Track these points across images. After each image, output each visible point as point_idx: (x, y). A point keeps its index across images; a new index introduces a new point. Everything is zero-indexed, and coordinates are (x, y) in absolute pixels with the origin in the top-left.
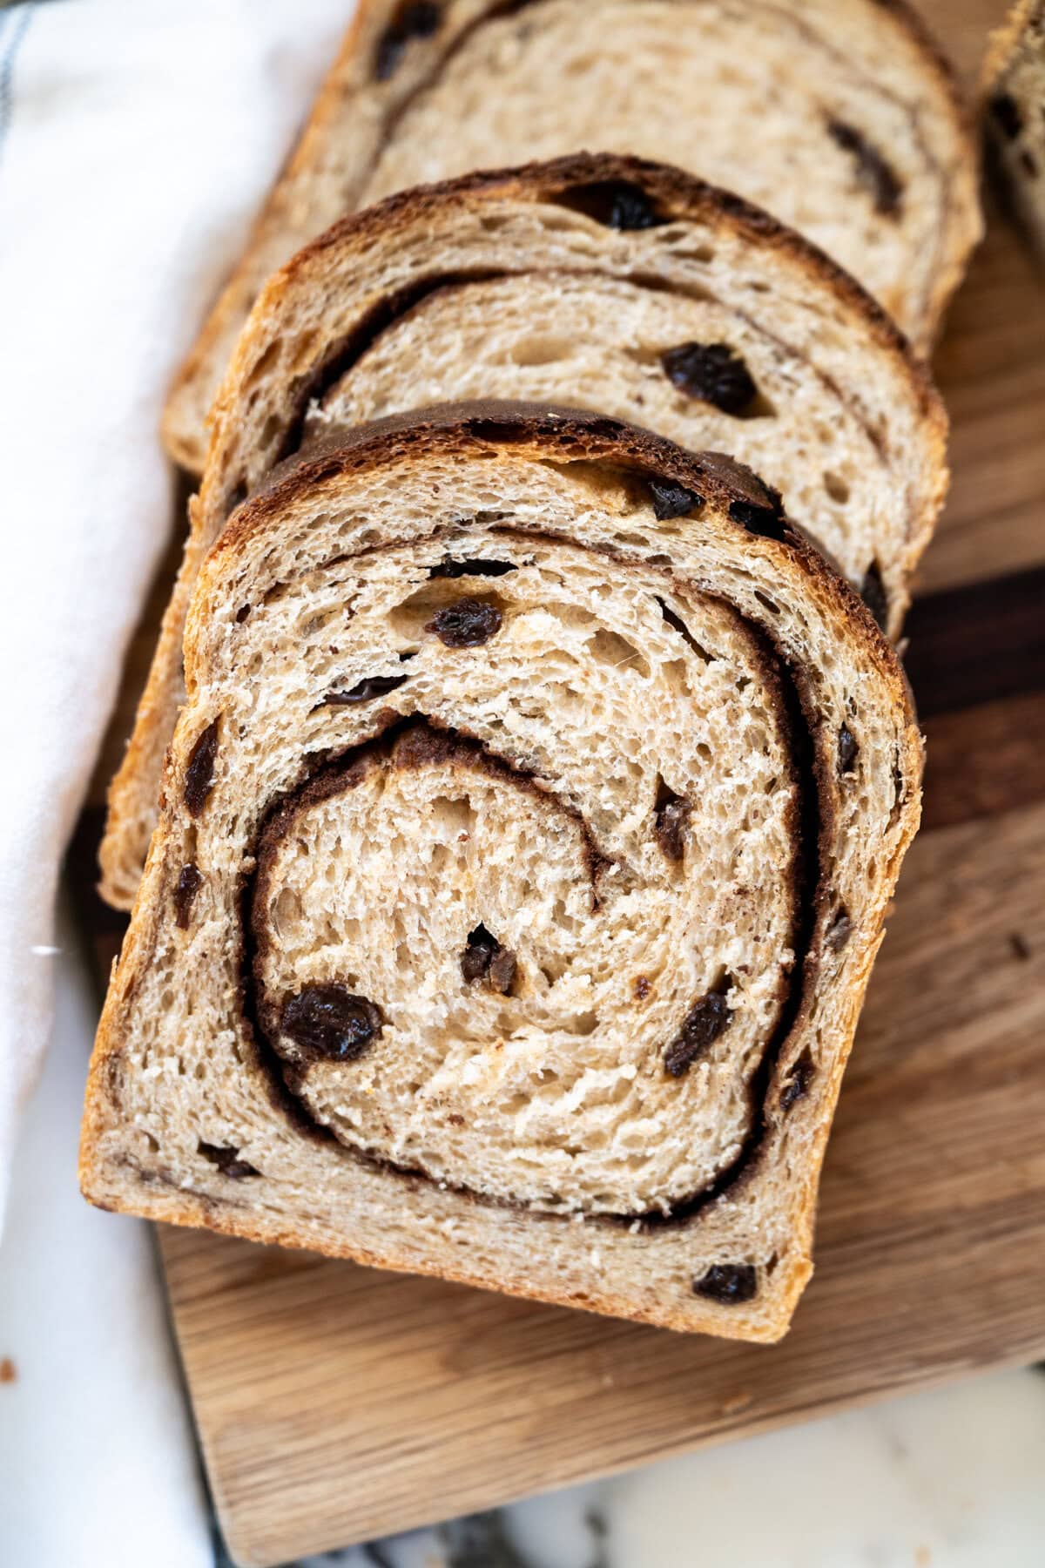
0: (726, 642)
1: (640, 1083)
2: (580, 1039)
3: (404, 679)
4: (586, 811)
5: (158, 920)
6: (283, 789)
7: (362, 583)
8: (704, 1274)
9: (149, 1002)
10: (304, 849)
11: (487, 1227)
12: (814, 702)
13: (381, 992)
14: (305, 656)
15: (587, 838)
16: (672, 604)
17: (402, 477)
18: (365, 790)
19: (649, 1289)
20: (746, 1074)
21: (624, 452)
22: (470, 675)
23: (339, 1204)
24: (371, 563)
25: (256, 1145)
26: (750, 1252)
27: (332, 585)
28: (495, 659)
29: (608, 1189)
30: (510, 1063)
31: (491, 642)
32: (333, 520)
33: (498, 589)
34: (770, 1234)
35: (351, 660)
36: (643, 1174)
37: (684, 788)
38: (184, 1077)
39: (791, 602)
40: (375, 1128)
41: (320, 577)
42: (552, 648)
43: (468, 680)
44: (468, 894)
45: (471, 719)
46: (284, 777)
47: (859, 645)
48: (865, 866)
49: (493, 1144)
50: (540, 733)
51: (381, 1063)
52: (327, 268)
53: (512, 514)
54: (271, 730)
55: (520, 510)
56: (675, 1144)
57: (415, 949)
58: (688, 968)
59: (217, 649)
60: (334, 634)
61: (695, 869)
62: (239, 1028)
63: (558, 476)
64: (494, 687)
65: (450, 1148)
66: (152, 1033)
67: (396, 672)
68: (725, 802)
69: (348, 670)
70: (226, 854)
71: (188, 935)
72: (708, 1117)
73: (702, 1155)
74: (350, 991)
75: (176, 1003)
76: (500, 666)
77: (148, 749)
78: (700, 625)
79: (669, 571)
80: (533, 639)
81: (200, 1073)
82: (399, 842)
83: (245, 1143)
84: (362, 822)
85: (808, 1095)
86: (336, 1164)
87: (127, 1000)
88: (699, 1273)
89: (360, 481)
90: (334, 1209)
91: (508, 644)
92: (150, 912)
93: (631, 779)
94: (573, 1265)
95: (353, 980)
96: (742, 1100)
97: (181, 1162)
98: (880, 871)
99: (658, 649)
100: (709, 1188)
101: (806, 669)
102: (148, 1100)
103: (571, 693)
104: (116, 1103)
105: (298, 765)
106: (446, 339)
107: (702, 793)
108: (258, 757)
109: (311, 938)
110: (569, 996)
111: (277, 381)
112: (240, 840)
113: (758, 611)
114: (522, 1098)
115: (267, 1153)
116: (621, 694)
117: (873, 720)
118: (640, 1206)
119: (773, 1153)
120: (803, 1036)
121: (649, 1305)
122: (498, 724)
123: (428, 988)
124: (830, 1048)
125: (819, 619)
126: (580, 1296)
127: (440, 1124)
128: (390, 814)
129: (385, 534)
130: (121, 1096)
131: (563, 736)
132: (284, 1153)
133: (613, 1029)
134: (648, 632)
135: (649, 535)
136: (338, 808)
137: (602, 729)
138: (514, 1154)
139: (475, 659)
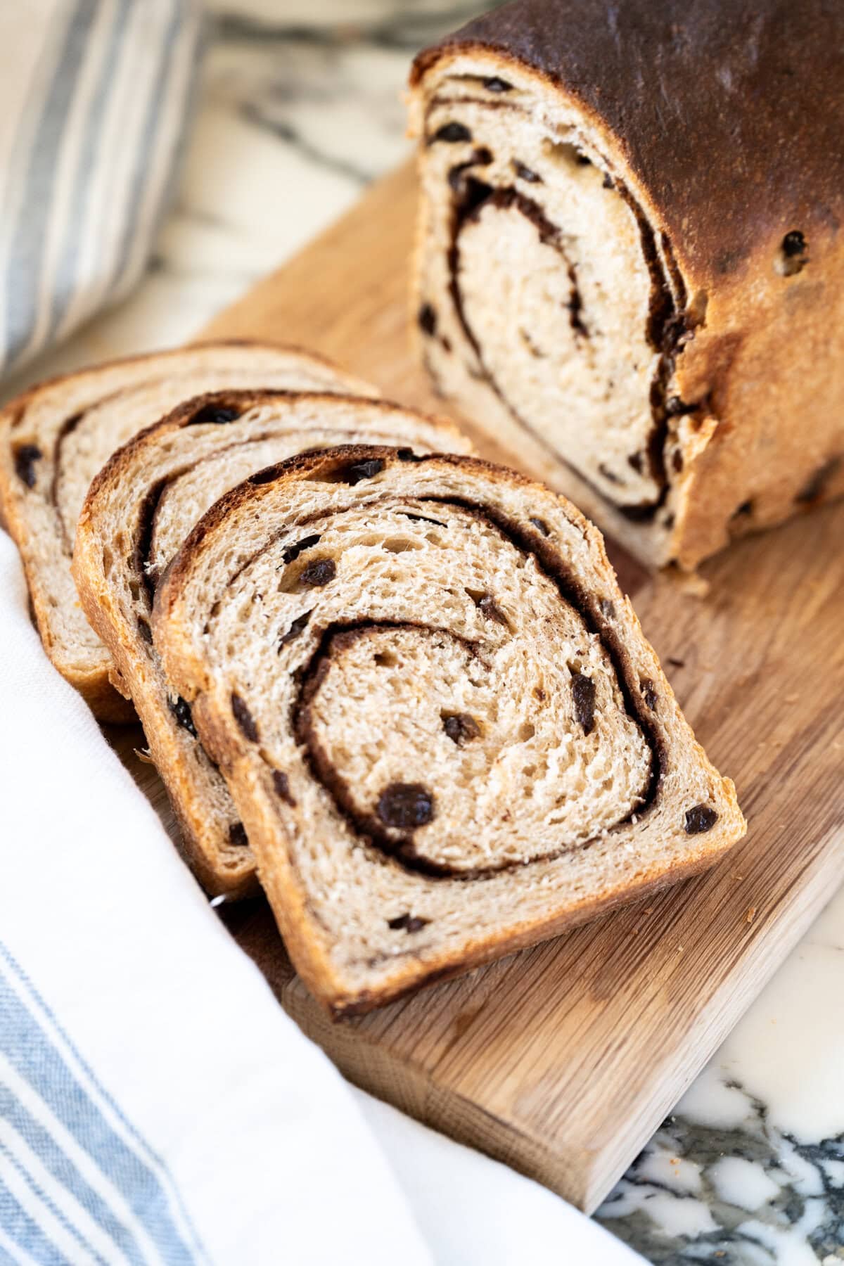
0: (445, 513)
1: (576, 744)
2: (532, 741)
3: (310, 612)
4: (445, 624)
5: (277, 811)
6: (293, 700)
7: (254, 582)
8: (686, 821)
9: (304, 860)
10: (327, 724)
11: (566, 869)
12: (508, 516)
13: (419, 774)
14: (254, 631)
15: (457, 638)
16: (408, 509)
17: (236, 522)
18: (334, 670)
19: (667, 848)
20: (621, 707)
21: (330, 459)
22: (341, 593)
23: (482, 907)
24: (253, 570)
25: (416, 903)
26: (696, 797)
27: (241, 591)
28: (346, 580)
29: (606, 811)
30: (510, 770)
31: (338, 573)
32: (219, 560)
33: (321, 550)
34: (698, 779)
35: (278, 618)
36: (616, 787)
37: (482, 588)
39: (459, 480)
40: (469, 852)
41: (231, 591)
42: (368, 559)
43: (342, 596)
44: (424, 697)
45: (358, 611)
46: (288, 695)
47: (506, 480)
48: (593, 570)
49: (533, 822)
50: (396, 601)
51: (447, 811)
52: (105, 502)
53: (300, 513)
54: (264, 674)
55: (302, 507)
56: (618, 762)
57: (419, 740)
58: (553, 670)
59: (207, 653)
60: (259, 610)
61: (518, 623)
62: (362, 844)
63: (309, 483)
64: (356, 592)
65: (514, 837)
66: (318, 878)
67: (307, 611)
68: (505, 583)
69: (282, 623)
70: (288, 751)
71: (299, 808)
72: (621, 740)
73: (635, 761)
74: (403, 783)
75: (318, 852)
76: (351, 582)
77: (190, 777)
78: (427, 510)
79: (395, 497)
80: (356, 560)
81: (359, 882)
82: (371, 688)
83: (410, 906)
84: (345, 689)
85: (658, 697)
86: (465, 888)
88: (683, 824)
89: (218, 532)
90: (482, 913)
91: (346, 571)
92: (271, 810)
93: (453, 599)
94: (621, 860)
95: (400, 775)
96: (630, 722)
97: (386, 940)
98: (601, 569)
99: (418, 533)
100: (652, 775)
101: (490, 504)
102: (342, 916)
103: (394, 577)
104: (326, 929)
105: (291, 682)
106: (188, 506)
107: (492, 586)
108: (268, 693)
109: (363, 766)
110: (510, 719)
111: (120, 565)
112: (290, 741)
113: (449, 492)
114: (528, 793)
115: (426, 905)
116: (417, 560)
117: (541, 506)
118: (628, 806)
119: (665, 735)
120: (633, 666)
121: (673, 855)
122: (372, 607)
123: (441, 756)
124: (649, 665)
125: (478, 480)
126: (639, 874)
127: (498, 829)
128: (357, 676)
129: (248, 553)
130: (328, 922)
131: (407, 595)
132: (434, 900)
133: (543, 724)
134: (406, 529)
135: (372, 488)
136: (329, 689)
137: (424, 581)
138: (547, 820)
139: (337, 585)
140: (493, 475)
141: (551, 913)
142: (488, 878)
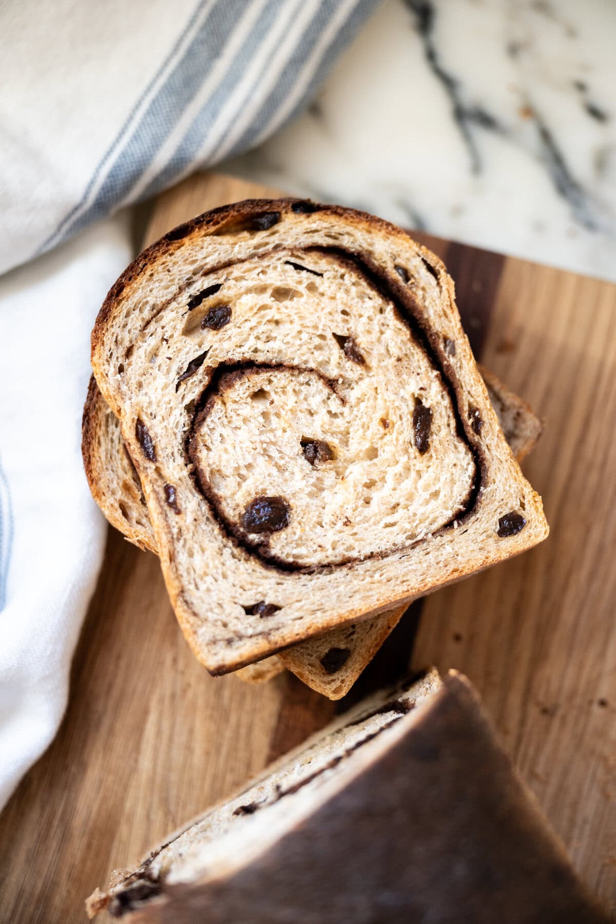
0: (324, 264)
1: (412, 463)
2: (375, 460)
3: (206, 353)
4: (313, 365)
5: (166, 517)
6: (186, 429)
7: (163, 328)
8: (498, 526)
9: (182, 558)
10: (209, 449)
11: (393, 566)
12: (377, 264)
13: (280, 489)
14: (159, 370)
15: (321, 376)
16: (294, 261)
17: (152, 275)
18: (218, 406)
20: (453, 432)
21: (235, 213)
22: (232, 337)
23: (324, 597)
24: (162, 318)
25: (271, 593)
26: (509, 505)
27: (151, 336)
28: (238, 325)
29: (432, 517)
30: (352, 484)
31: (232, 319)
32: (134, 309)
33: (221, 297)
34: (512, 491)
35: (178, 359)
36: (441, 499)
37: (347, 332)
38: (219, 582)
39: (341, 231)
41: (144, 335)
42: (258, 306)
43: (233, 339)
44: (289, 427)
45: (243, 353)
46: (183, 422)
47: (380, 230)
48: (442, 313)
49: (370, 526)
50: (275, 345)
51: (299, 519)
53: (206, 264)
54: (164, 406)
55: (208, 260)
56: (445, 476)
57: (281, 462)
58: (398, 403)
59: (120, 389)
60: (164, 352)
61: (372, 361)
62: (230, 544)
63: (215, 237)
64: (245, 336)
65: (353, 539)
66: (192, 572)
67: (201, 352)
68: (367, 328)
69: (180, 364)
70: (178, 469)
71: (183, 515)
72: (451, 458)
73: (460, 475)
74: (266, 496)
75: (195, 551)
76: (242, 326)
78: (309, 262)
79: (285, 248)
80: (248, 307)
81: (225, 576)
82: (245, 420)
83: (265, 595)
84: (225, 421)
85: (484, 422)
86: (311, 580)
87: (173, 563)
88: (496, 528)
89: (135, 286)
90: (323, 601)
91: (239, 316)
92: (160, 516)
93: (323, 342)
94: (442, 558)
95: (264, 491)
96: (459, 442)
97: (242, 624)
98: (449, 312)
99: (300, 282)
100: (474, 487)
101: (364, 253)
102: (209, 604)
103: (277, 323)
104: (195, 614)
105: (185, 413)
107: (355, 330)
108: (166, 421)
109: (235, 484)
110: (358, 444)
112: (181, 461)
113: (330, 242)
114: (367, 502)
115: (278, 594)
116: (297, 309)
117: (405, 255)
118: (449, 514)
119: (487, 455)
120: (464, 397)
121: (486, 555)
122: (256, 351)
123: (298, 475)
124: (478, 396)
125: (357, 231)
126: (455, 571)
127: (340, 532)
128: (235, 411)
129: (159, 302)
130: (196, 610)
131: (285, 341)
132: (284, 590)
133: (386, 448)
134: (291, 279)
135: (267, 240)
136: (212, 421)
137: (298, 328)
138: (382, 524)
139: (230, 329)
140: (370, 225)
141: (378, 603)
142: (331, 572)
